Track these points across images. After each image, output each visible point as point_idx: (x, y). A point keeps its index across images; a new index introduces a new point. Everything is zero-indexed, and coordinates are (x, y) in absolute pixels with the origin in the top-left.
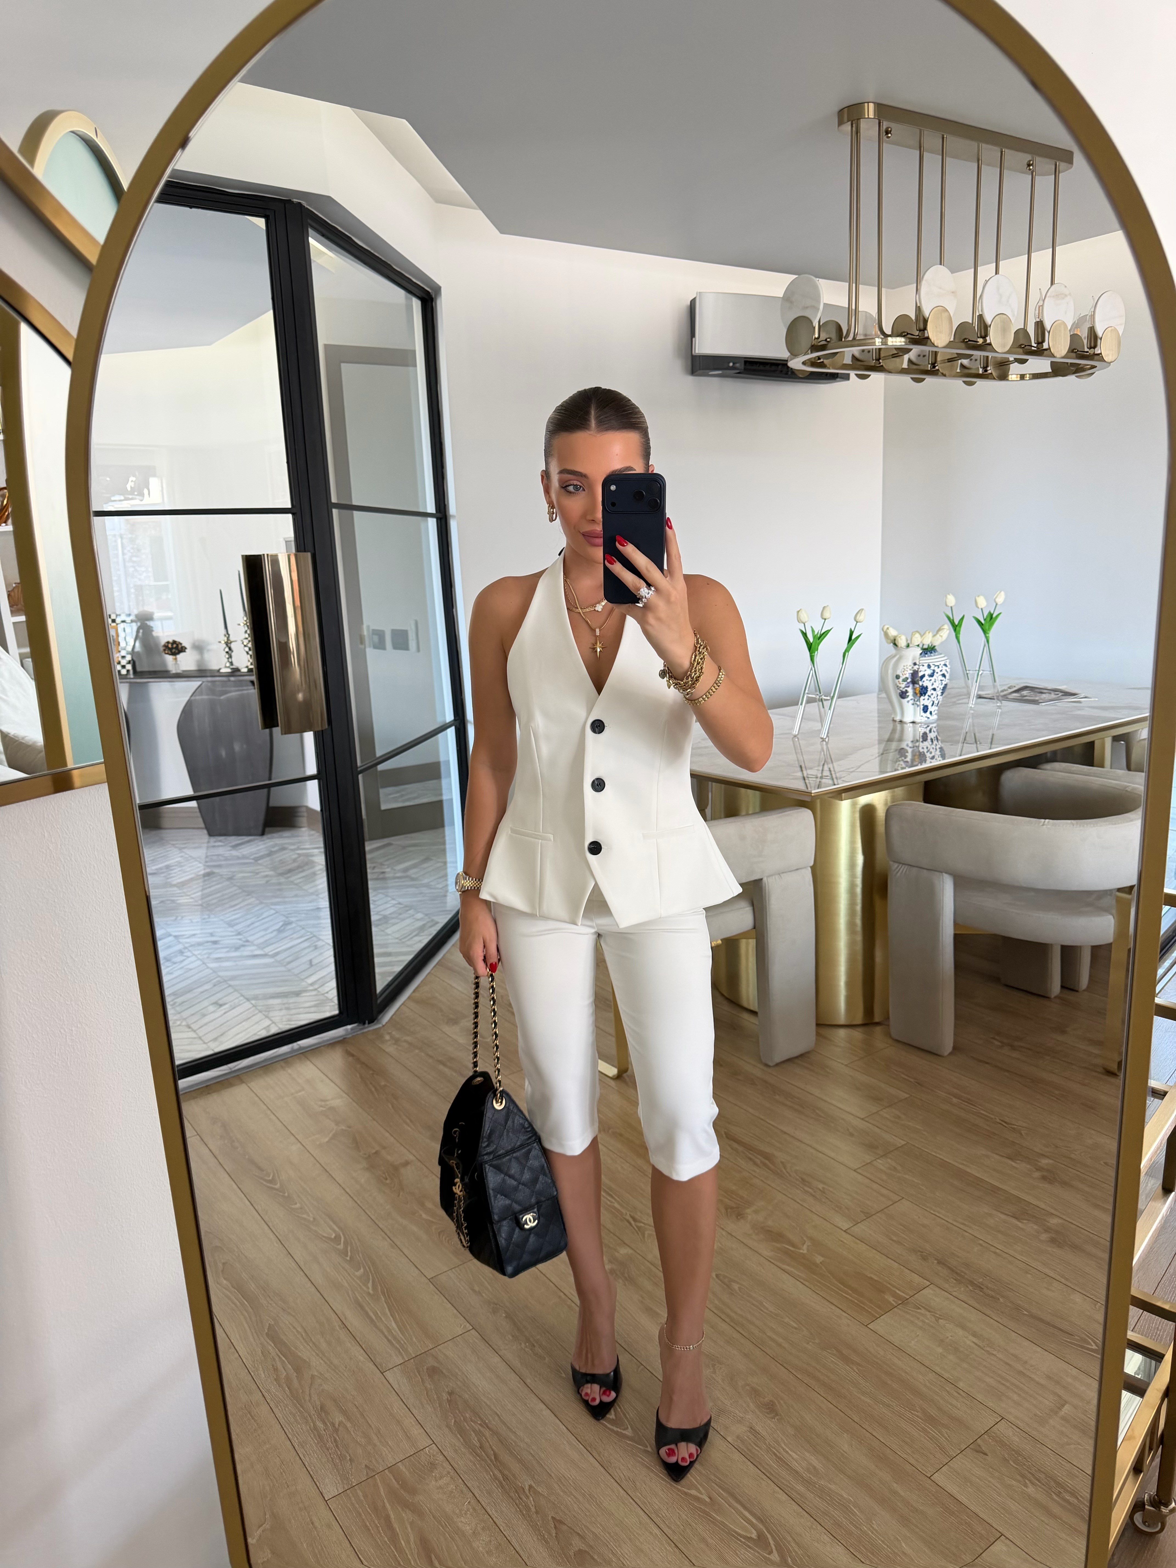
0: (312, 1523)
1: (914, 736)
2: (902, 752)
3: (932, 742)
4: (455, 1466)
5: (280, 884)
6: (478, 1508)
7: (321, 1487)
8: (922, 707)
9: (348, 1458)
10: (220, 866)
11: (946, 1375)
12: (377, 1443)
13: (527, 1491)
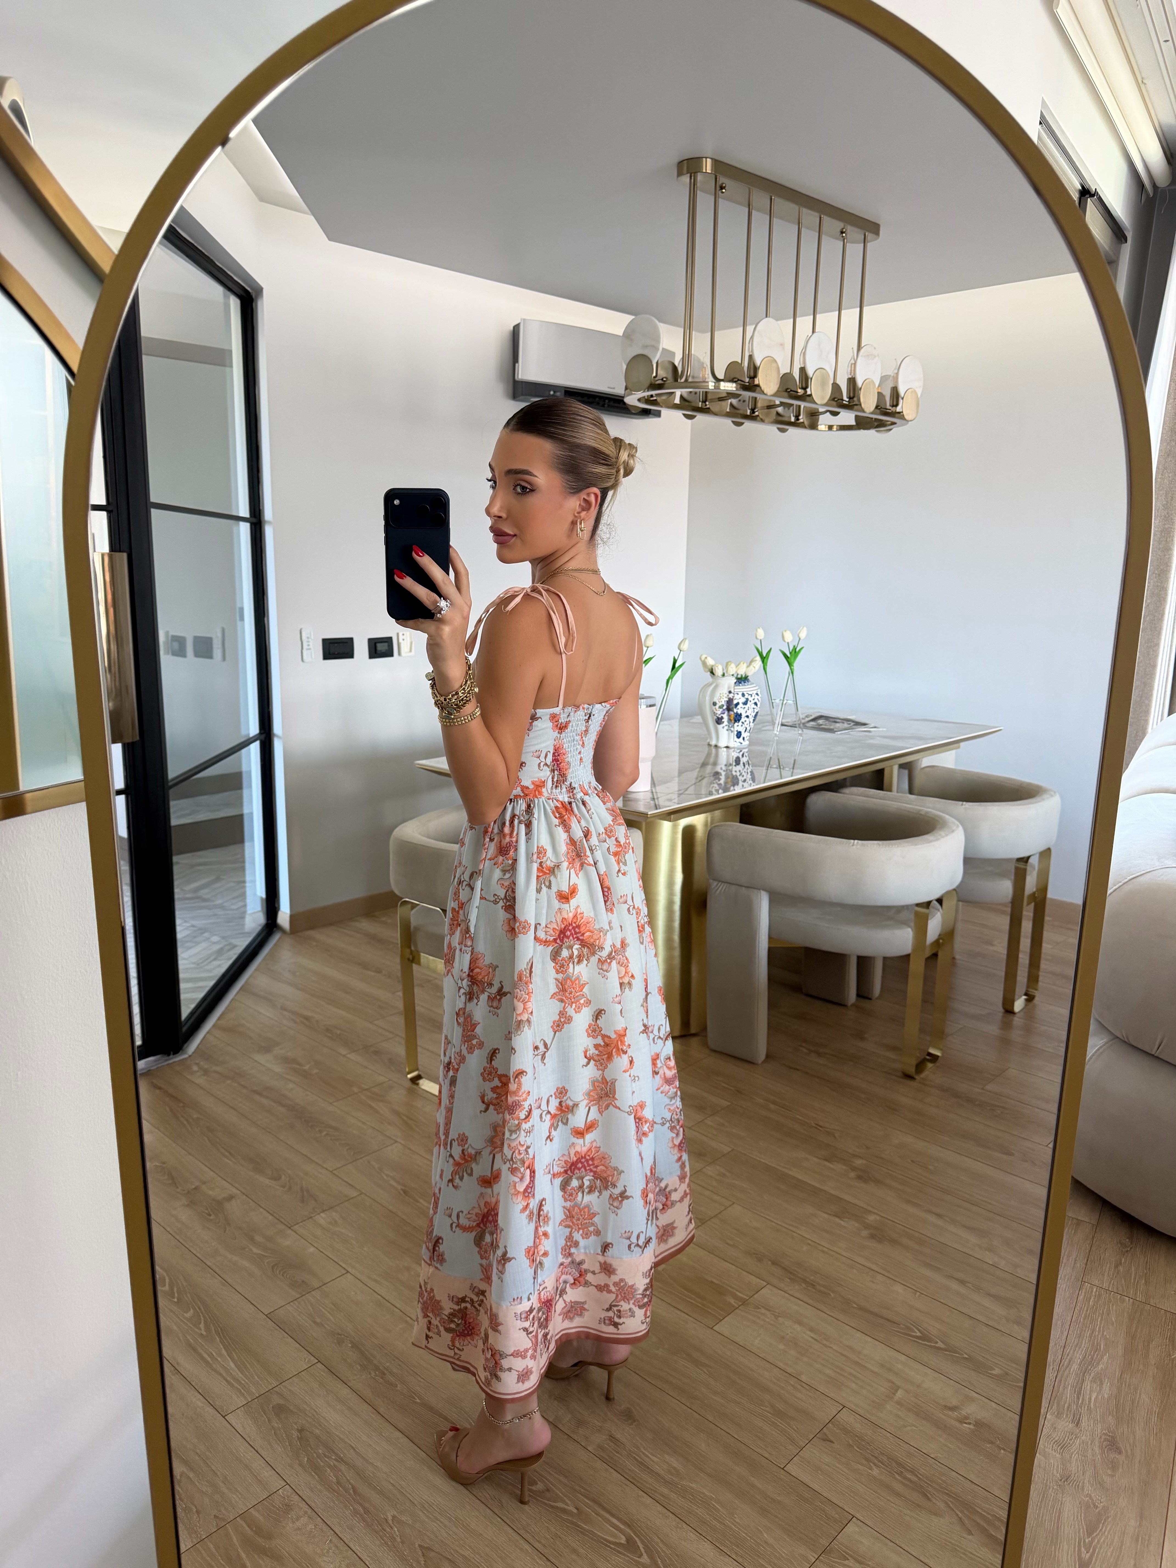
1: (728, 761)
2: (717, 774)
3: (744, 766)
4: (311, 1504)
6: (341, 1544)
8: (736, 733)
9: (195, 1510)
11: (789, 1370)
12: (225, 1490)
13: (390, 1522)
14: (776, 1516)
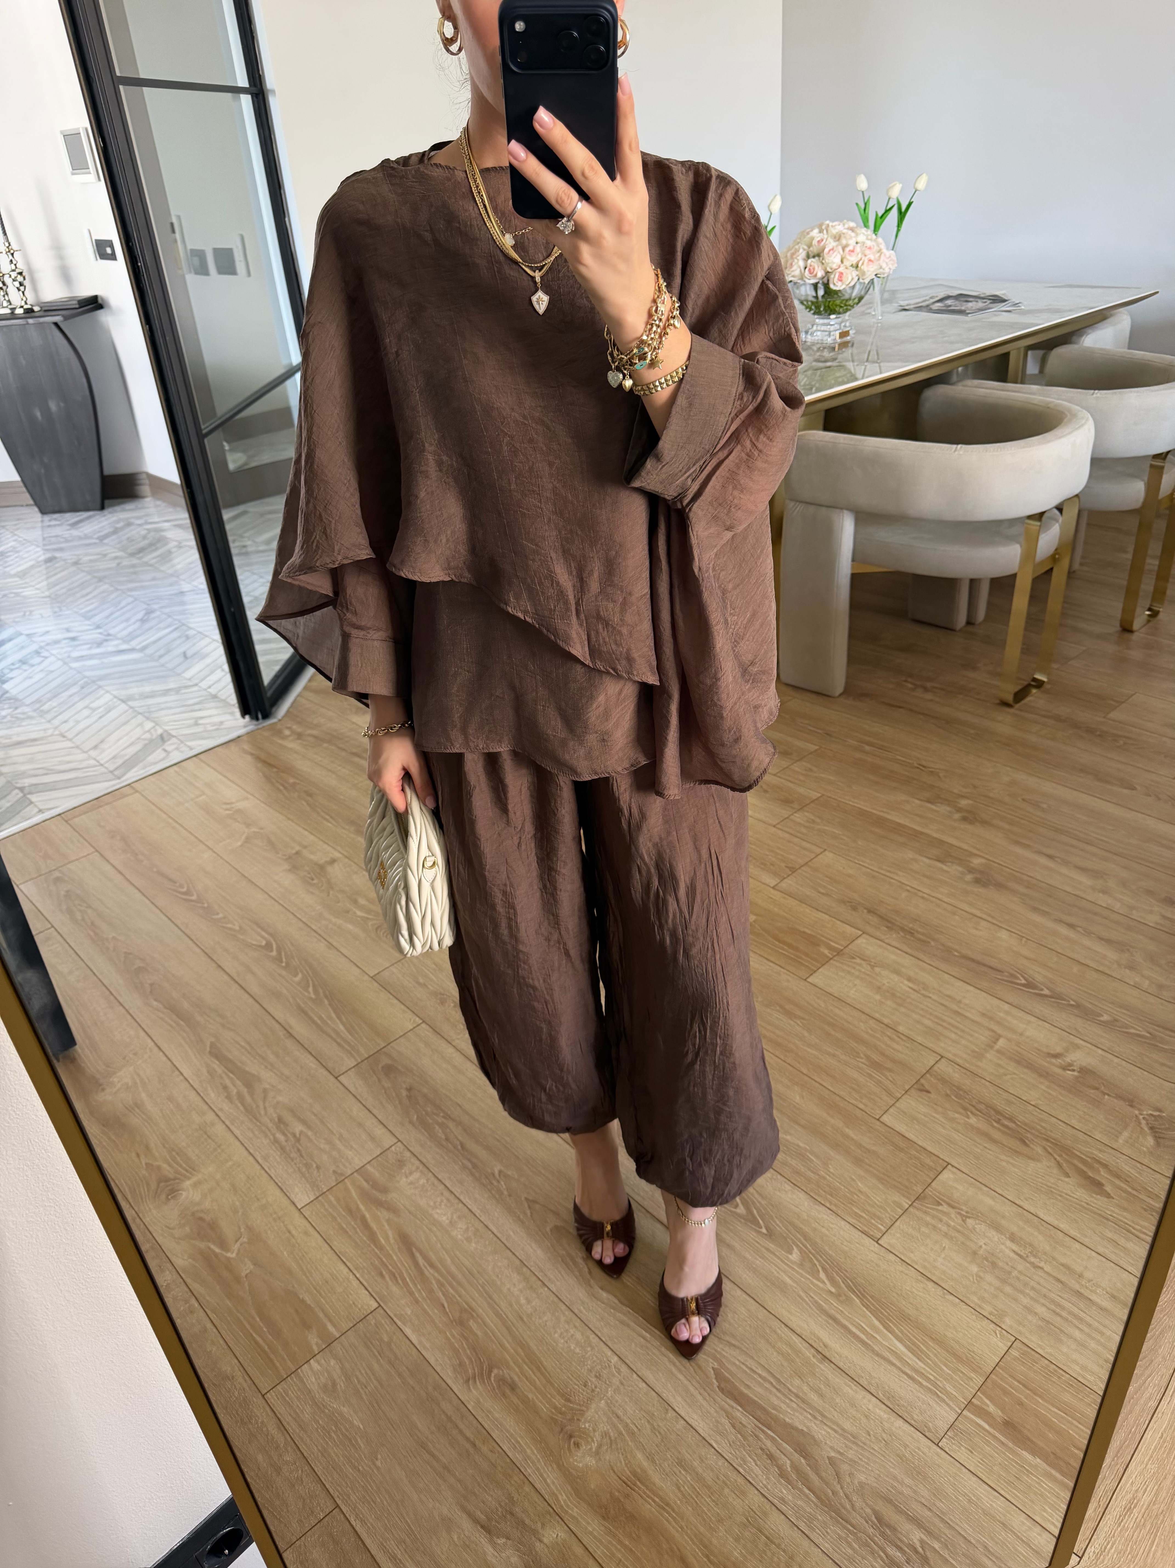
0: (289, 1232)
4: (424, 1160)
5: (133, 566)
6: (452, 1198)
7: (292, 1197)
9: (315, 1166)
10: (61, 550)
11: (886, 1021)
12: (342, 1148)
13: (497, 1176)
14: (870, 1166)
